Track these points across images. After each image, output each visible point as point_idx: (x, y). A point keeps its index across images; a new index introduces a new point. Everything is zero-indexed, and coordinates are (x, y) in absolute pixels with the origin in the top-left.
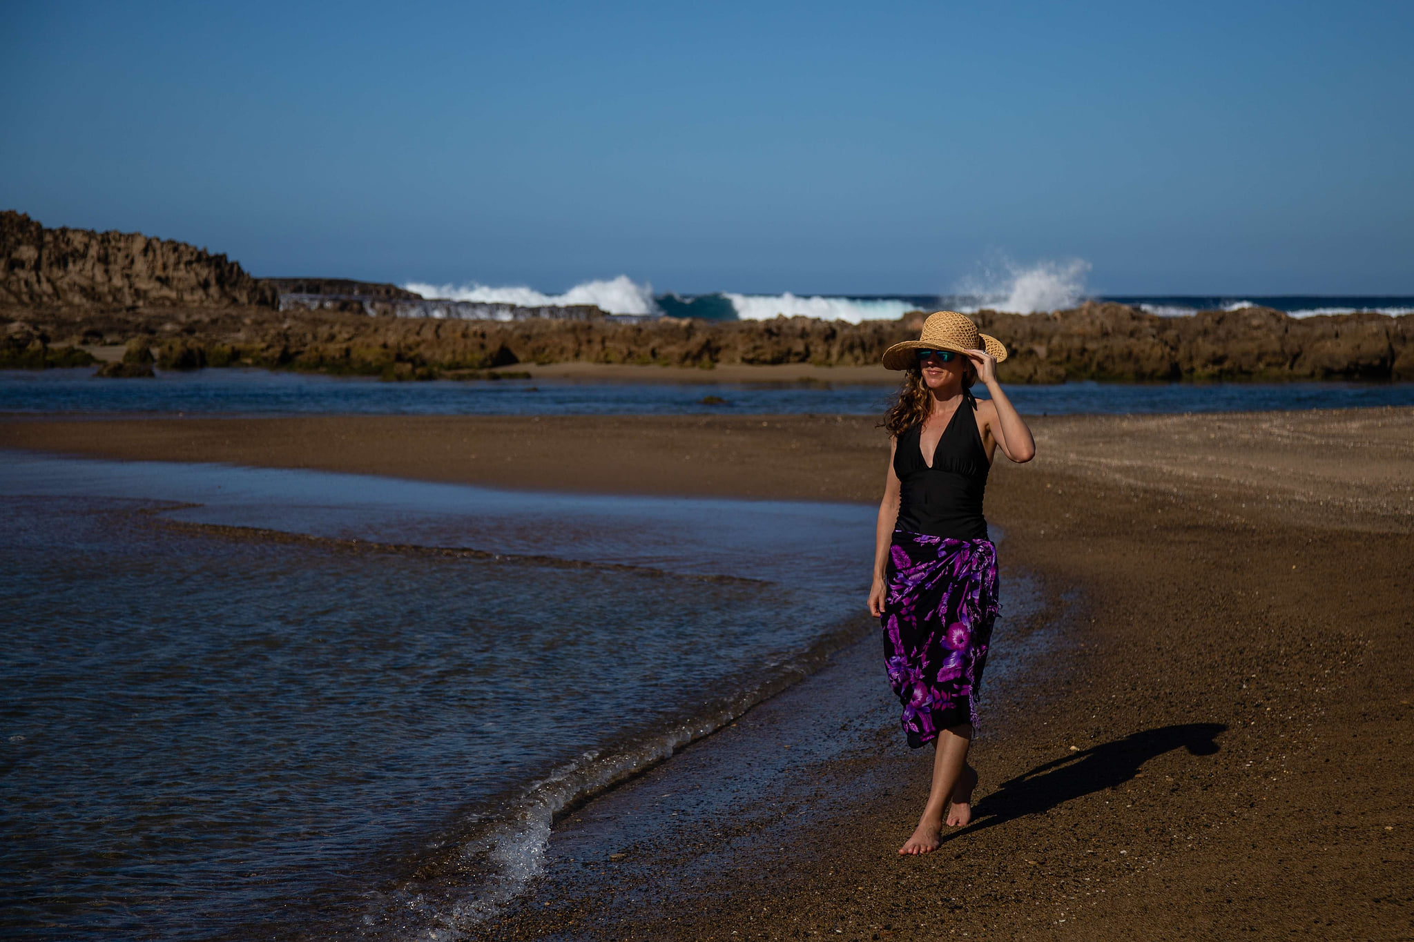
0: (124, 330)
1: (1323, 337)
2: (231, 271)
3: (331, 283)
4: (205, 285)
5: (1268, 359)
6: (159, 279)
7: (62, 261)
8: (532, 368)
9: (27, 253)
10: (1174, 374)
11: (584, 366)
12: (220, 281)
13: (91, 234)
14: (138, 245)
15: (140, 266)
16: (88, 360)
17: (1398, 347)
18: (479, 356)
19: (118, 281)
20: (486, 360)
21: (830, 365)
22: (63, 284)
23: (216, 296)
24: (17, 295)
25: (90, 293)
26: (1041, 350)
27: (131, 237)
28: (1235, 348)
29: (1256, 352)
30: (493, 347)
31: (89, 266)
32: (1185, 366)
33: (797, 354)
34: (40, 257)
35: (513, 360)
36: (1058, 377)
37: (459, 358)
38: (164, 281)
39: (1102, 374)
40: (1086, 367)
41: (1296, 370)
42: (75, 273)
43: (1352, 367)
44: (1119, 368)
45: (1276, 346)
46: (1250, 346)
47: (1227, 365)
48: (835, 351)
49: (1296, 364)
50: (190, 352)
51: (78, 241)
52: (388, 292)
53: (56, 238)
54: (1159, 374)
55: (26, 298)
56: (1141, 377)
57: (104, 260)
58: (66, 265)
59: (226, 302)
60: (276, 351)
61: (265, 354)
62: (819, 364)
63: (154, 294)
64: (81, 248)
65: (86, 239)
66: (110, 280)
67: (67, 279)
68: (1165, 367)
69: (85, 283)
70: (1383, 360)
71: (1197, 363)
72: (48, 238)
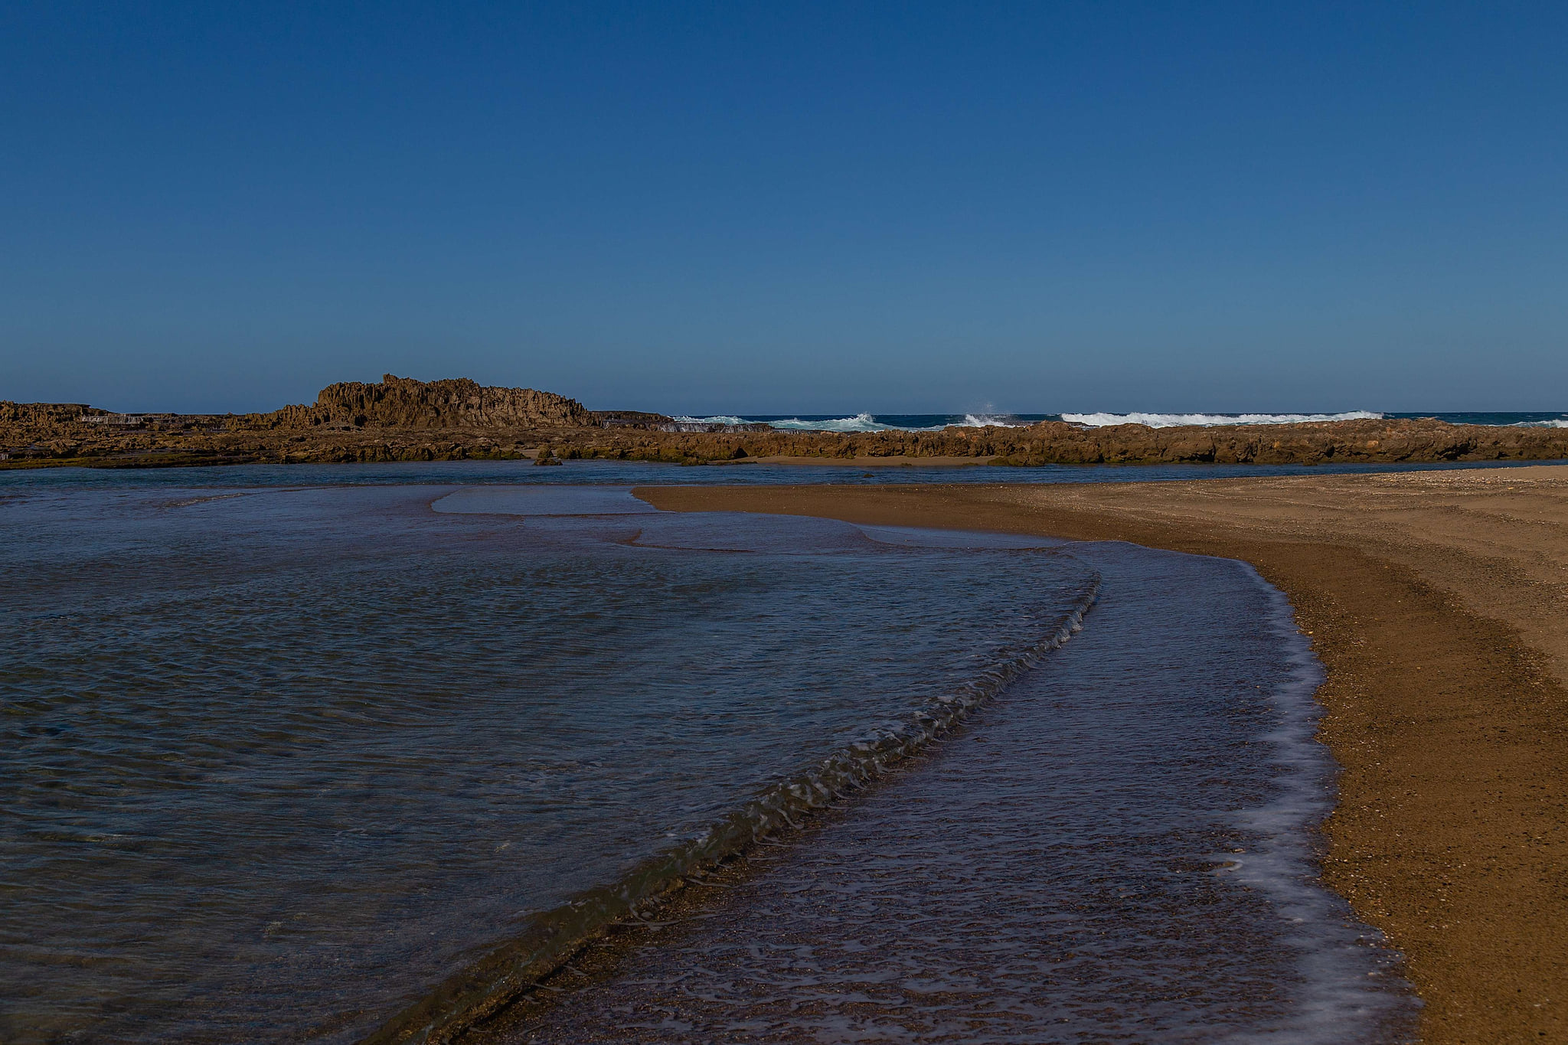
0: (534, 440)
1: (1177, 440)
2: (577, 408)
3: (626, 413)
4: (565, 416)
5: (1149, 452)
6: (541, 413)
7: (492, 404)
8: (755, 458)
9: (475, 400)
10: (1101, 460)
11: (782, 458)
12: (572, 413)
13: (506, 390)
14: (531, 395)
15: (531, 406)
16: (521, 457)
17: (1217, 445)
18: (727, 453)
19: (520, 414)
20: (731, 455)
21: (916, 457)
22: (493, 416)
23: (571, 422)
24: (471, 422)
25: (507, 421)
26: (1027, 447)
27: (526, 391)
28: (1132, 446)
29: (1143, 448)
30: (735, 448)
31: (505, 407)
32: (1106, 456)
33: (898, 451)
34: (481, 402)
35: (745, 455)
36: (1041, 462)
37: (717, 454)
38: (544, 414)
39: (1062, 461)
40: (1052, 457)
41: (1165, 458)
42: (499, 410)
43: (1194, 455)
44: (1071, 457)
45: (1154, 445)
46: (1140, 444)
47: (1128, 455)
48: (918, 449)
49: (1164, 454)
50: (574, 452)
51: (500, 394)
52: (656, 418)
53: (489, 392)
54: (1092, 460)
55: (475, 424)
56: (1083, 462)
57: (513, 403)
58: (494, 406)
59: (576, 425)
60: (618, 451)
61: (612, 453)
62: (910, 456)
63: (539, 421)
64: (501, 397)
65: (503, 393)
66: (516, 414)
67: (495, 414)
68: (1096, 456)
69: (504, 416)
70: (1211, 452)
71: (1112, 454)
72: (485, 392)
